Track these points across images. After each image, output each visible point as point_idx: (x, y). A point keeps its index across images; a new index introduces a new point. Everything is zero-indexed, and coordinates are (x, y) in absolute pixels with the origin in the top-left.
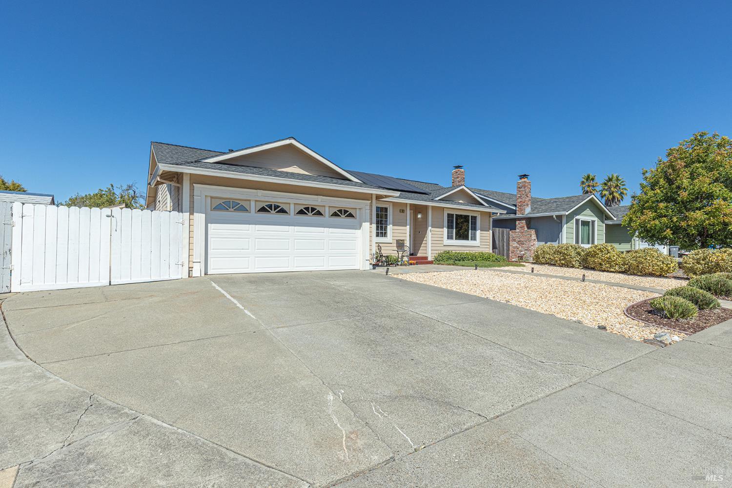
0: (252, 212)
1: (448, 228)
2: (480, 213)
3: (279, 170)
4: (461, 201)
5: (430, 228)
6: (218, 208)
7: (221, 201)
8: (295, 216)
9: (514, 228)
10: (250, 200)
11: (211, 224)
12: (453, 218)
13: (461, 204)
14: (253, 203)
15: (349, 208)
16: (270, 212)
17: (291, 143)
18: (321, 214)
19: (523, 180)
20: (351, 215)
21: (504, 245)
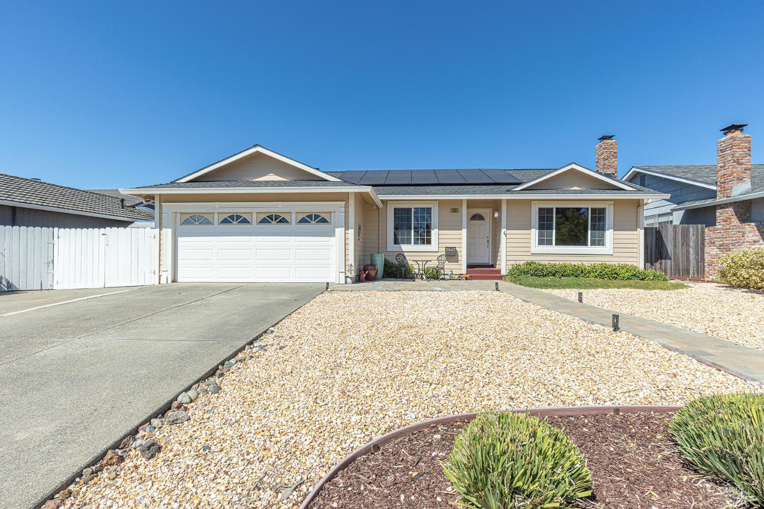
0: (215, 224)
1: (541, 227)
2: (613, 202)
3: (254, 180)
4: (576, 188)
5: (503, 230)
6: (186, 222)
7: (188, 216)
8: (258, 226)
9: (712, 223)
10: (213, 213)
11: (181, 237)
12: (552, 213)
13: (575, 192)
14: (216, 216)
15: (321, 212)
16: (232, 223)
17: (258, 152)
18: (287, 222)
19: (730, 135)
20: (324, 221)
21: (688, 252)
